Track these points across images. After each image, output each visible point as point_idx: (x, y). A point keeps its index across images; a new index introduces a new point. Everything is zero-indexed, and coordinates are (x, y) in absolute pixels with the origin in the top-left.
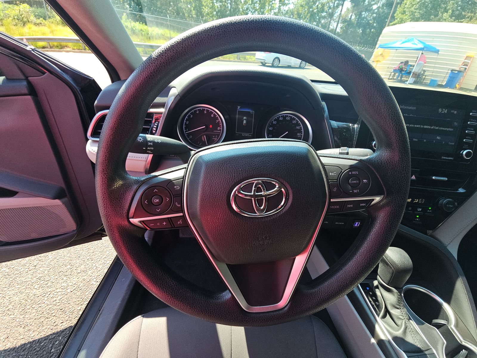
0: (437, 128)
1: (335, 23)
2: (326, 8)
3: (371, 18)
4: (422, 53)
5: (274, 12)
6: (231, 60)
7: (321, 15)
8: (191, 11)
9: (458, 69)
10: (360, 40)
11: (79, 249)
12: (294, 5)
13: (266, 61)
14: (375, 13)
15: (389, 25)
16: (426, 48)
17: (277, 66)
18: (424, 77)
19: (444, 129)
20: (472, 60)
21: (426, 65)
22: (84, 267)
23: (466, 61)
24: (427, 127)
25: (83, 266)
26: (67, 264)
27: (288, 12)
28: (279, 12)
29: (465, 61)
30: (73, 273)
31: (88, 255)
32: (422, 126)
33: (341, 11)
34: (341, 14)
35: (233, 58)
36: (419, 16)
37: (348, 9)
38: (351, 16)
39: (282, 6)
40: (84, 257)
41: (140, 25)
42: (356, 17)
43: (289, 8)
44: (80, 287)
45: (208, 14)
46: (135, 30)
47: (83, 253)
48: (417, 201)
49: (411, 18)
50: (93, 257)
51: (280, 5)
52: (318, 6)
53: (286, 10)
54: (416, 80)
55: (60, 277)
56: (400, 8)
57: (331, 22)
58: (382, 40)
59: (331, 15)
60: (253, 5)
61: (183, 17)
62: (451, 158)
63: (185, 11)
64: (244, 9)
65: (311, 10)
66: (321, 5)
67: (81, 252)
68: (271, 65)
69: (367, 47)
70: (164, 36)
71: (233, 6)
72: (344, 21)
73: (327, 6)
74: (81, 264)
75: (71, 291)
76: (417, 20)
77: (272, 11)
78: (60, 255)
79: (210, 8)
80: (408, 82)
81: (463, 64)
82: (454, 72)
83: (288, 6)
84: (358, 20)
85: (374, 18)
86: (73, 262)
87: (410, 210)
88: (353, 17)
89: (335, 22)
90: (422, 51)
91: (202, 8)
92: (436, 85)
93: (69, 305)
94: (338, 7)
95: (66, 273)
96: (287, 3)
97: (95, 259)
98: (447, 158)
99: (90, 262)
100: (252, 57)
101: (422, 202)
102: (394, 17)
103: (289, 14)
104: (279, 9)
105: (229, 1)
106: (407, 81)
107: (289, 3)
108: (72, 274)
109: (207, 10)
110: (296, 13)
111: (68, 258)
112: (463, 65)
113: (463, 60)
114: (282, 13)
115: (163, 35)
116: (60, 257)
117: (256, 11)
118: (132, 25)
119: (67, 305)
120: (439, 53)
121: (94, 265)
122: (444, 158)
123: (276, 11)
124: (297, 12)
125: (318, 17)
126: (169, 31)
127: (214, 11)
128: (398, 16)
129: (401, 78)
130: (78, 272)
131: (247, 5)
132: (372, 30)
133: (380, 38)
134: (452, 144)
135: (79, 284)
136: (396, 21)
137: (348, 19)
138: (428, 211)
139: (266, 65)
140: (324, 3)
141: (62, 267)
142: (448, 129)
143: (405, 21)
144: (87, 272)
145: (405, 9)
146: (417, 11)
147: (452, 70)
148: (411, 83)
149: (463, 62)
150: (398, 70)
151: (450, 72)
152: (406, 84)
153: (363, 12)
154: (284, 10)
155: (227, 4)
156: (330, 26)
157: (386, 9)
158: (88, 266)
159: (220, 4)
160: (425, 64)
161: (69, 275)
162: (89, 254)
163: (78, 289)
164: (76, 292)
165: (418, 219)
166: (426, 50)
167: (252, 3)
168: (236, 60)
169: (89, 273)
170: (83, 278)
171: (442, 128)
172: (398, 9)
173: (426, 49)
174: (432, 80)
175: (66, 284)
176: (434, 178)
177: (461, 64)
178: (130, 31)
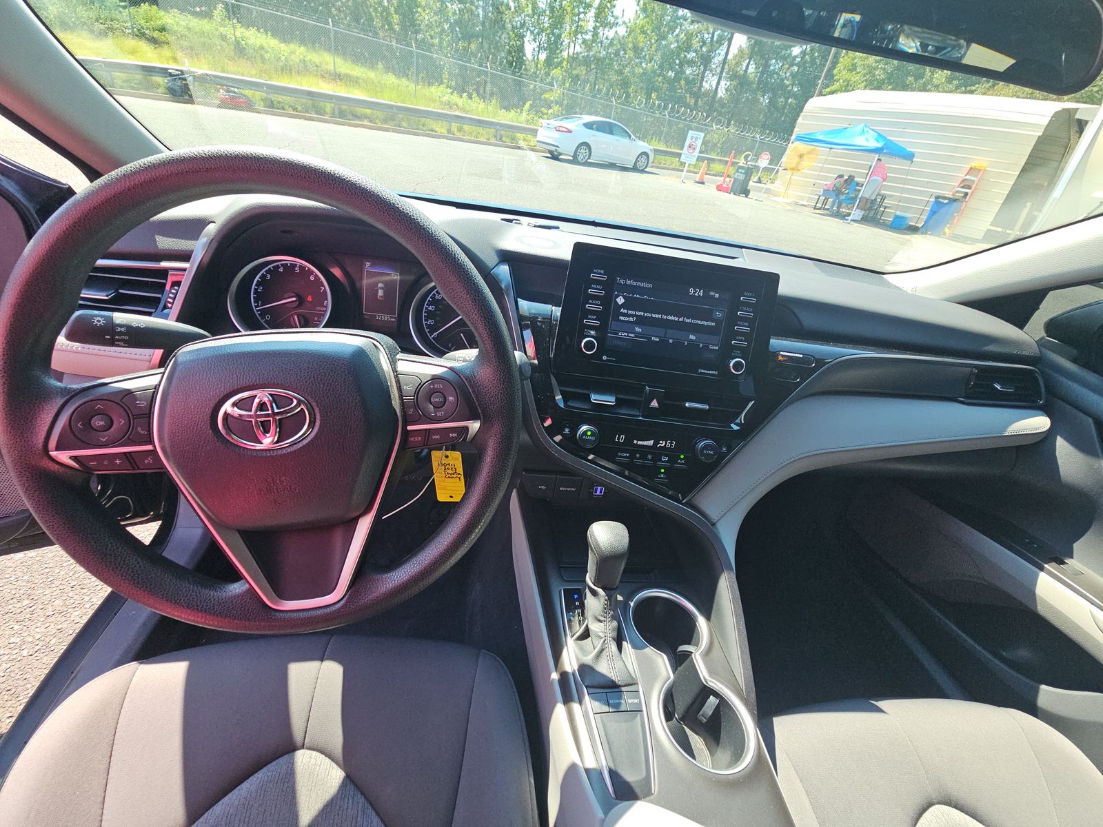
0: (689, 321)
1: (713, 78)
2: (696, 43)
3: (788, 74)
4: (879, 160)
5: (583, 38)
6: (482, 139)
7: (685, 56)
8: (389, 14)
9: (949, 194)
10: (764, 120)
11: (51, 565)
12: (627, 27)
13: (559, 150)
14: (796, 65)
15: (821, 94)
16: (887, 148)
17: (584, 160)
18: (882, 209)
19: (699, 322)
20: (982, 174)
21: (886, 185)
22: (61, 604)
23: (968, 177)
24: (673, 318)
25: (58, 602)
26: (22, 597)
27: (615, 43)
28: (593, 41)
29: (965, 177)
30: (35, 615)
31: (73, 578)
32: (664, 317)
33: (727, 53)
34: (726, 58)
35: (486, 136)
36: (882, 76)
37: (741, 50)
38: (747, 66)
39: (601, 28)
40: (63, 582)
41: (259, 35)
42: (756, 68)
43: (616, 32)
44: (50, 646)
45: (429, 26)
46: (244, 45)
47: (62, 573)
48: (664, 444)
49: (866, 81)
50: (85, 582)
51: (598, 24)
52: (677, 35)
53: (610, 37)
54: (866, 214)
55: (7, 625)
56: (846, 58)
57: (706, 74)
58: (803, 124)
59: (706, 60)
60: (536, 17)
61: (368, 28)
62: (714, 372)
63: (373, 14)
64: (515, 26)
65: (664, 43)
66: (685, 35)
67: (57, 571)
68: (571, 158)
69: (775, 137)
70: (320, 69)
71: (490, 14)
72: (733, 76)
73: (697, 39)
74: (56, 597)
75: (30, 654)
76: (878, 86)
77: (579, 36)
78: (8, 576)
79: (436, 14)
80: (850, 218)
81: (962, 185)
82: (940, 200)
83: (614, 29)
84: (761, 77)
85: (794, 75)
86: (37, 592)
87: (649, 460)
88: (752, 69)
89: (713, 75)
90: (878, 155)
91: (417, 12)
92: (904, 227)
93: (25, 682)
94: (720, 42)
95: (18, 616)
96: (612, 22)
97: (89, 585)
98: (706, 371)
99: (77, 592)
100: (530, 137)
101: (671, 446)
102: (833, 76)
103: (615, 47)
104: (595, 34)
105: (481, 3)
106: (849, 215)
107: (616, 22)
108: (33, 619)
109: (427, 18)
110: (630, 45)
111: (24, 584)
112: (962, 187)
113: (962, 175)
114: (601, 42)
115: (317, 66)
116: (6, 580)
117: (543, 31)
118: (238, 34)
119: (21, 683)
120: (914, 159)
121: (87, 599)
122: (702, 371)
123: (589, 37)
124: (633, 43)
125: (677, 62)
126: (332, 57)
127: (444, 21)
128: (841, 75)
129: (839, 207)
130: (48, 614)
131: (523, 15)
132: (790, 101)
133: (800, 120)
134: (715, 348)
135: (48, 640)
136: (836, 86)
137: (742, 73)
138: (679, 461)
139: (561, 157)
140: (690, 32)
141: (11, 602)
142: (706, 323)
143: (854, 86)
144: (68, 615)
145: (856, 61)
146: (880, 66)
147: (937, 198)
148: (855, 219)
149: (962, 179)
150: (833, 191)
151: (933, 200)
152: (847, 220)
153: (772, 59)
154: (605, 36)
155: (477, 8)
156: (704, 83)
157: (819, 57)
158: (72, 601)
159: (459, 6)
160: (884, 183)
161: (27, 620)
162: (77, 575)
163: (47, 650)
164: (42, 655)
165: (662, 476)
166: (885, 153)
167: (534, 13)
168: (493, 140)
169: (72, 616)
170: (60, 627)
171: (696, 322)
172: (841, 59)
173: (888, 150)
174: (897, 217)
175: (18, 639)
176: (687, 405)
177: (957, 184)
178: (232, 47)
